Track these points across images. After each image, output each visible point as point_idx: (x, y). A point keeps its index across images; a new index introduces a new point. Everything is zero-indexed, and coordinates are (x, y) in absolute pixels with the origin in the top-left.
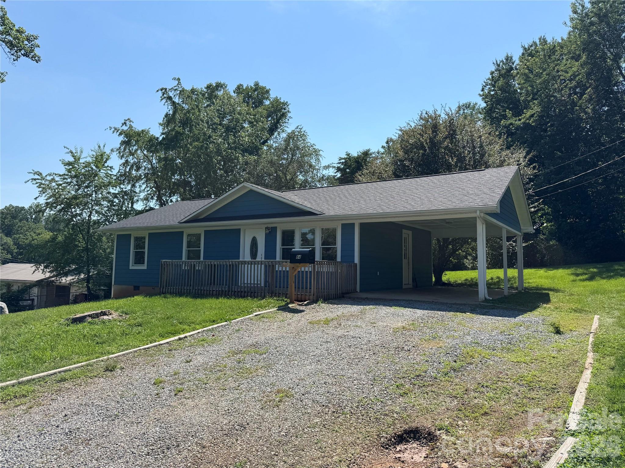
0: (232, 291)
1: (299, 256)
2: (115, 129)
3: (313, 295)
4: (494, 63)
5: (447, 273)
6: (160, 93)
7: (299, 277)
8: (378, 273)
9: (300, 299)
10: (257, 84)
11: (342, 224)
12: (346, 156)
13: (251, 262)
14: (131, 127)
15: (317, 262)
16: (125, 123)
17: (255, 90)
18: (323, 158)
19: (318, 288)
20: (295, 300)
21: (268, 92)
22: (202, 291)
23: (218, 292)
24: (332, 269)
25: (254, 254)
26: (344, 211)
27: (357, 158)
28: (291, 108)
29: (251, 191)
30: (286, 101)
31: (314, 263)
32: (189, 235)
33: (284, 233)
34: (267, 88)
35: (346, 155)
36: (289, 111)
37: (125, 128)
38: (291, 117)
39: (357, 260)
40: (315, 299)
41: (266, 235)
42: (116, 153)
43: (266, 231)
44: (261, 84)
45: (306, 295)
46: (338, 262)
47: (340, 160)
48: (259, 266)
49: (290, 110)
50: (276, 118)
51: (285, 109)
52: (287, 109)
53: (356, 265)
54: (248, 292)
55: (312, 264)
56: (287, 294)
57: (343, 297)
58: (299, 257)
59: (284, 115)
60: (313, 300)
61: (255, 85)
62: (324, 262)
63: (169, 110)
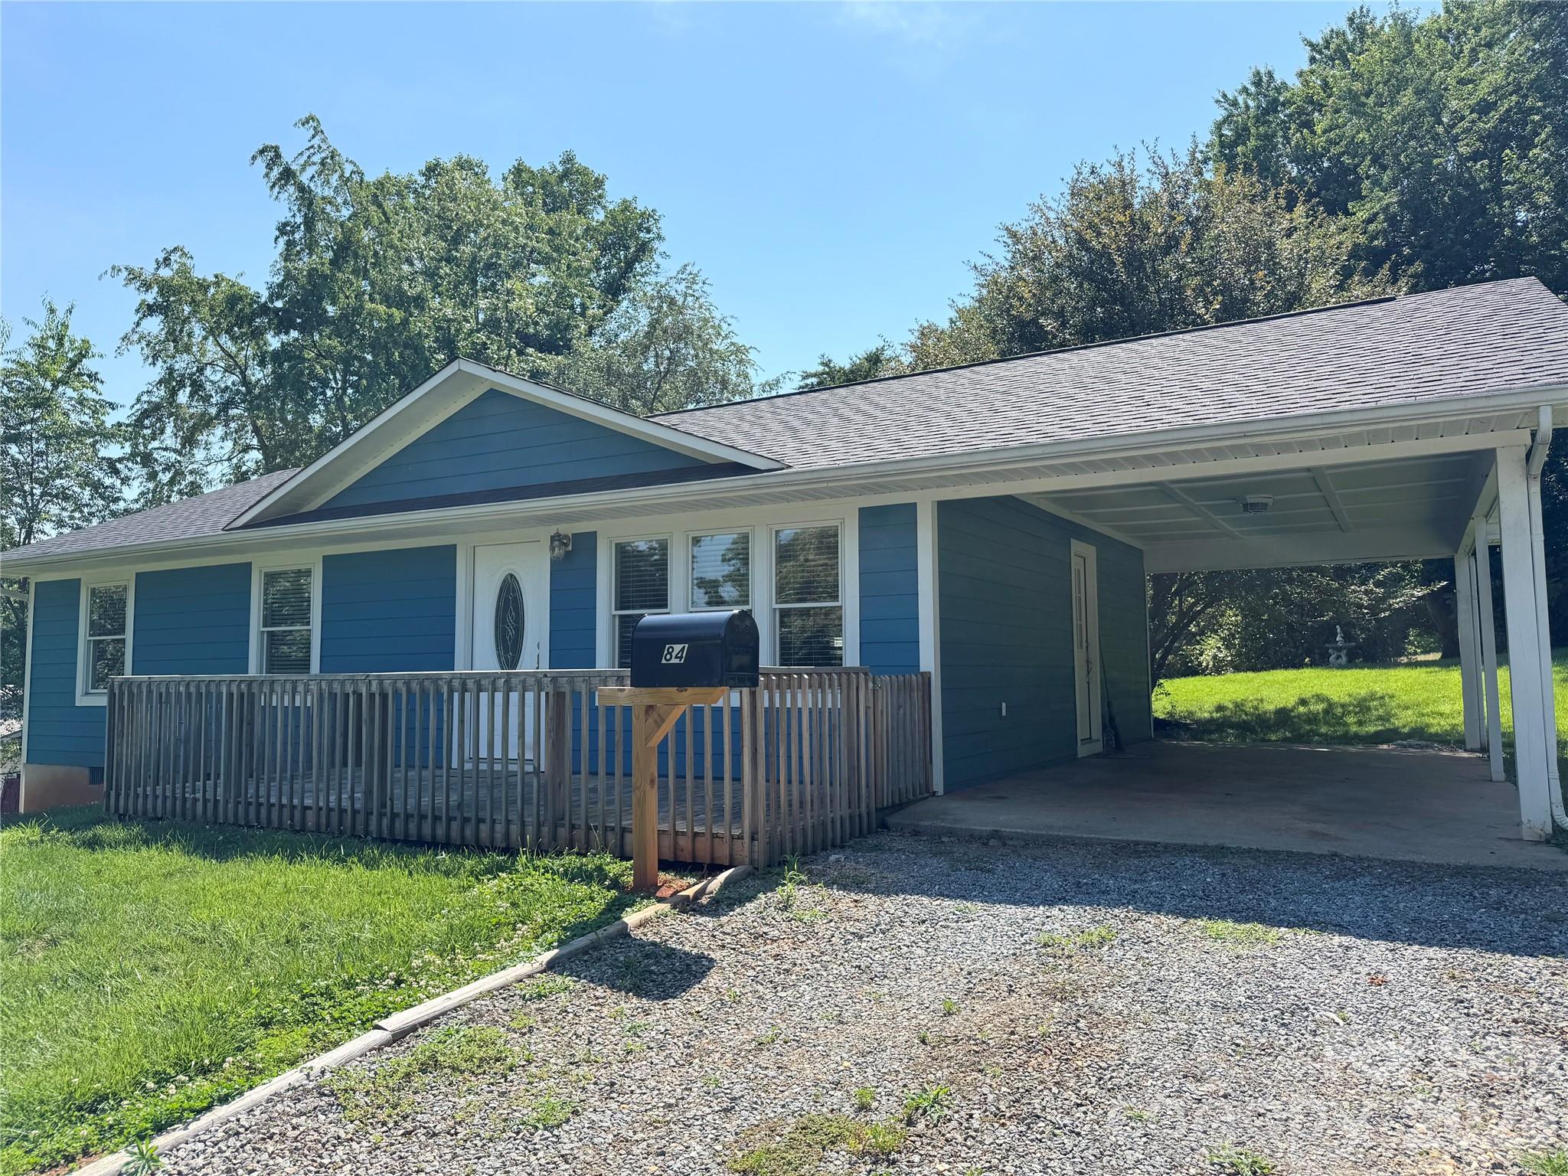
0: (381, 815)
1: (678, 648)
2: (130, 271)
3: (753, 839)
4: (1217, 101)
5: (1168, 685)
6: (261, 164)
7: (680, 753)
8: (1004, 705)
9: (686, 857)
10: (569, 160)
11: (860, 510)
12: (821, 368)
13: (494, 678)
14: (184, 271)
15: (766, 675)
16: (167, 261)
17: (565, 175)
18: (759, 371)
19: (773, 804)
20: (664, 865)
21: (599, 183)
22: (263, 811)
23: (323, 813)
24: (832, 699)
25: (509, 643)
26: (867, 454)
27: (852, 372)
28: (665, 227)
29: (494, 395)
30: (650, 209)
31: (755, 683)
32: (271, 578)
33: (625, 556)
34: (598, 172)
35: (823, 364)
36: (659, 237)
37: (165, 273)
38: (664, 255)
39: (929, 659)
40: (761, 857)
41: (555, 564)
42: (139, 347)
43: (552, 549)
44: (581, 161)
45: (714, 836)
46: (848, 672)
47: (804, 378)
48: (499, 696)
49: (663, 233)
50: (625, 257)
51: (649, 231)
52: (655, 230)
53: (926, 677)
54: (450, 819)
55: (746, 691)
56: (624, 830)
57: (884, 826)
58: (675, 655)
59: (644, 248)
60: (752, 862)
61: (562, 163)
62: (800, 675)
63: (294, 216)
